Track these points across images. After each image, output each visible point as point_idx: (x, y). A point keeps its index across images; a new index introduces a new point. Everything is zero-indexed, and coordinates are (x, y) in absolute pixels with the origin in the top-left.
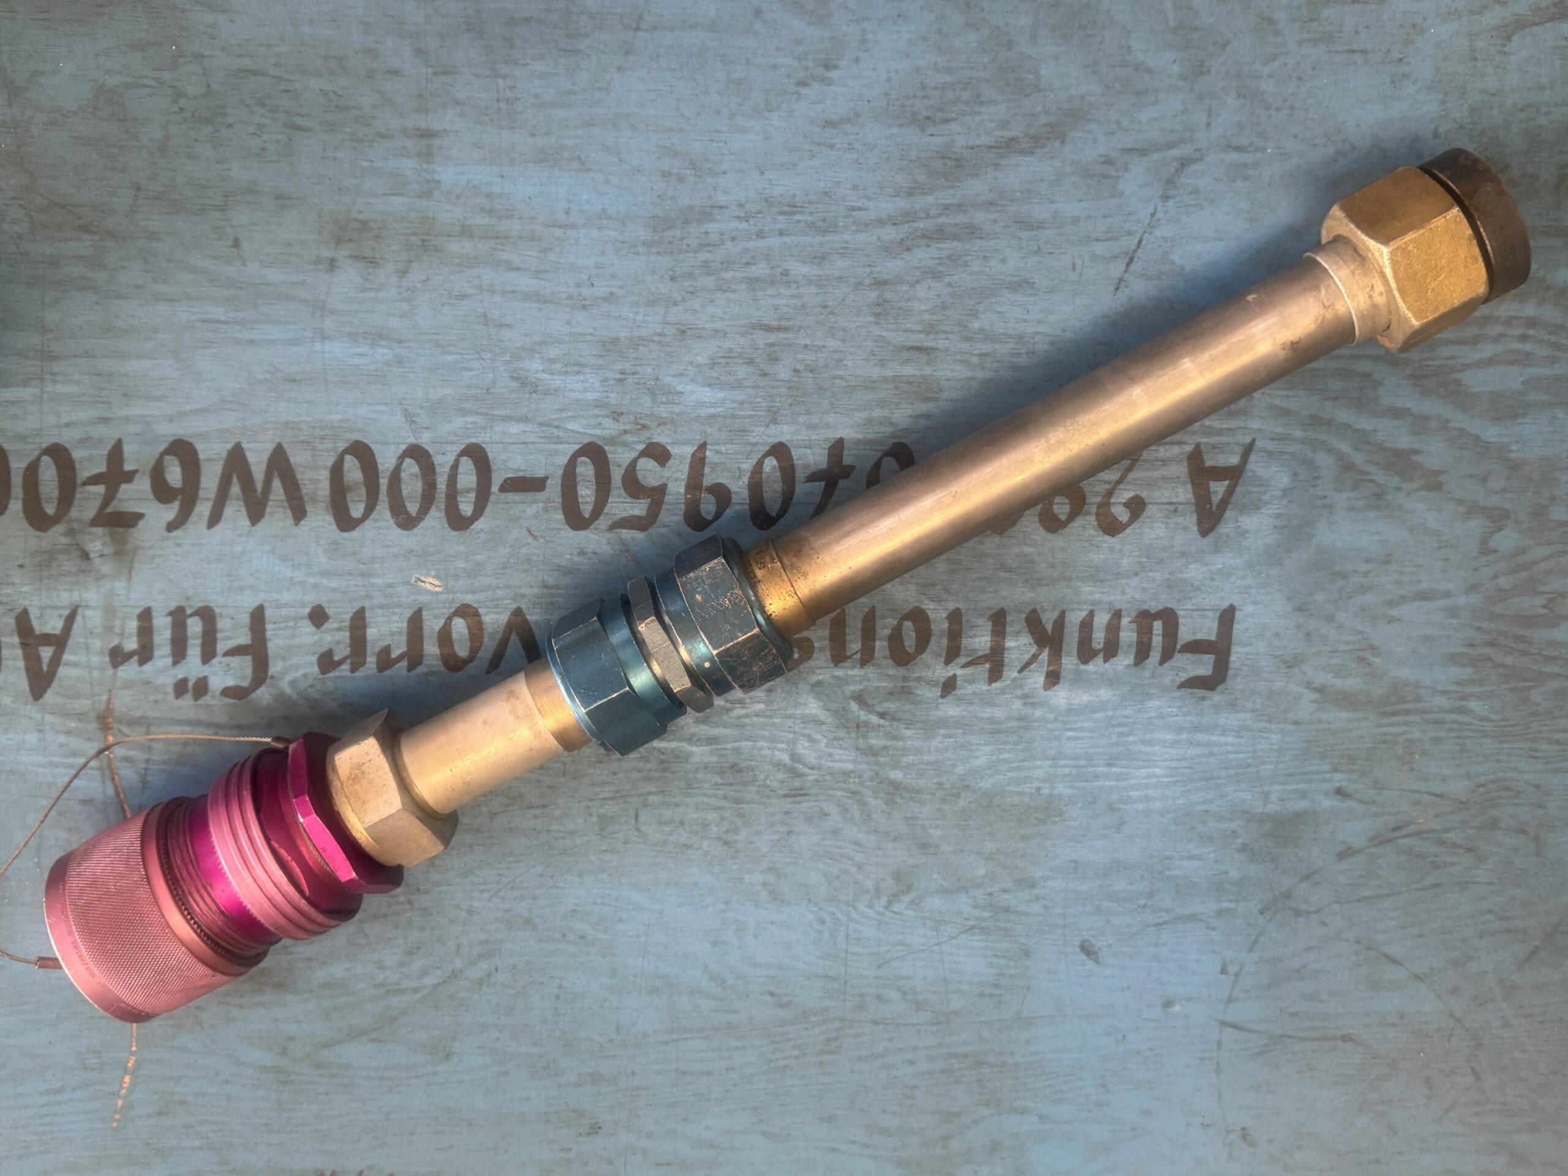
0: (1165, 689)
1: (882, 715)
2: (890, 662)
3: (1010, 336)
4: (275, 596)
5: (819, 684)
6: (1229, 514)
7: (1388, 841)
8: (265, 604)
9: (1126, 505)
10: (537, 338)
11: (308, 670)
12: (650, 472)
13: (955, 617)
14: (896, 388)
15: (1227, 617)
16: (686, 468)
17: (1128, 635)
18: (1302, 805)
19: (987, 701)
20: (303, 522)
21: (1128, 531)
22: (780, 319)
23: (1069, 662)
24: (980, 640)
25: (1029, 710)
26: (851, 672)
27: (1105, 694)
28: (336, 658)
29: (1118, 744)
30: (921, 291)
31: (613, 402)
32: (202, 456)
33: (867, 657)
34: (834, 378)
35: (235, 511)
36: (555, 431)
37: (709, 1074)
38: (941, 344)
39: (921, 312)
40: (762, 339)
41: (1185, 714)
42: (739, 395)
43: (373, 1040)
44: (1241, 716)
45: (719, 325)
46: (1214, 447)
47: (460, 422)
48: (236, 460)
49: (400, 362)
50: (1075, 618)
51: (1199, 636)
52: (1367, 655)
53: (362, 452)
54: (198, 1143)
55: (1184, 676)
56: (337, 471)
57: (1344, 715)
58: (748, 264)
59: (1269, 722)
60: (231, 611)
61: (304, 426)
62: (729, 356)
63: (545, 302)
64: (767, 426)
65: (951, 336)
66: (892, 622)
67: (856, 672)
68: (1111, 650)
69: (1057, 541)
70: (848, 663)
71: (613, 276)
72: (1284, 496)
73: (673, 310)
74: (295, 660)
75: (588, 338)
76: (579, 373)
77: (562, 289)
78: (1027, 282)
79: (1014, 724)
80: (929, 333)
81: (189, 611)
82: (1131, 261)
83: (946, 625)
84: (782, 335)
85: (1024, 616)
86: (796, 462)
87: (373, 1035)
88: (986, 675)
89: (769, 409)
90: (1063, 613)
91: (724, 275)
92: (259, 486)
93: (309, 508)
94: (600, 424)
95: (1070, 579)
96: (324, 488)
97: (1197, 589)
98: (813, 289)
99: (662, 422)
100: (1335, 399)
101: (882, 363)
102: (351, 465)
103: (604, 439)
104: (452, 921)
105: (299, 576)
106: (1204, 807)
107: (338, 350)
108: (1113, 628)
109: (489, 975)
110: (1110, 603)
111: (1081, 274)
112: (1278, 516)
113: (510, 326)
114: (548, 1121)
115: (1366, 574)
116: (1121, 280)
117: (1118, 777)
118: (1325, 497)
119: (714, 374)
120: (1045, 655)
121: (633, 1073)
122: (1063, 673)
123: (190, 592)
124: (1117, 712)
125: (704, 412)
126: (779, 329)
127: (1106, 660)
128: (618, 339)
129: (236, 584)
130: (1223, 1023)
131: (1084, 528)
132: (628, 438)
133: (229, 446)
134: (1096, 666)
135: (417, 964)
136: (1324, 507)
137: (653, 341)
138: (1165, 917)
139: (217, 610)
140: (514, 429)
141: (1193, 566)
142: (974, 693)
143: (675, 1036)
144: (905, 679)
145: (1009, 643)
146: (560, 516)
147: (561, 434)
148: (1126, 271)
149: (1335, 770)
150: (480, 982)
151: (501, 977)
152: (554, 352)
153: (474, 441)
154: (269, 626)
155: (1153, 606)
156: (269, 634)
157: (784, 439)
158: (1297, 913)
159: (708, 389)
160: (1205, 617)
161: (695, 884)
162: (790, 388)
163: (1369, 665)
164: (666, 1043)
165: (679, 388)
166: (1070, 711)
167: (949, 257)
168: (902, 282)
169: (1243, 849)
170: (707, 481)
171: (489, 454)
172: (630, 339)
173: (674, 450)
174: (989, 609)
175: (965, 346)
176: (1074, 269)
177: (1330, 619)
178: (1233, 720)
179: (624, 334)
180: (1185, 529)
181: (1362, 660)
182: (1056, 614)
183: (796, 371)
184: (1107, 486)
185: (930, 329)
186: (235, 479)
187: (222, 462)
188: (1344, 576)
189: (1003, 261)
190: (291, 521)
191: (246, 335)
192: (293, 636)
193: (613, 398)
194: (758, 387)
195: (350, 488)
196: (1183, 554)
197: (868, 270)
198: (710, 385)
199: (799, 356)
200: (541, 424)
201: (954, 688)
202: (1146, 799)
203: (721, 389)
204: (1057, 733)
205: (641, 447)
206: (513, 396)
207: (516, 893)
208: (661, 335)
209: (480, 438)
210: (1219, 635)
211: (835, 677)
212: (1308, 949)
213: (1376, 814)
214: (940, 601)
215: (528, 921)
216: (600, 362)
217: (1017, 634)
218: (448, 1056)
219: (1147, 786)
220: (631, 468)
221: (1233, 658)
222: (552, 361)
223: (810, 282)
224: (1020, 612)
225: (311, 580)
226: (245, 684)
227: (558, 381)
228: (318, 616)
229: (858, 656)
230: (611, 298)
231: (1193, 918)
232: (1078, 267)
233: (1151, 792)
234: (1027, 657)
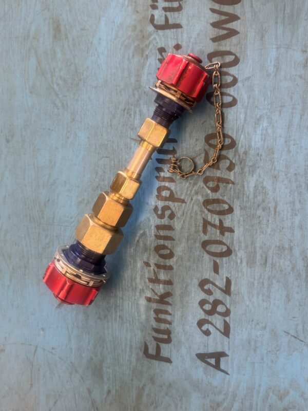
0: (144, 337)
1: (138, 241)
2: (156, 245)
3: (269, 293)
4: (185, 32)
5: (149, 220)
6: (204, 364)
7: (93, 405)
8: (182, 29)
9: (208, 329)
10: (275, 125)
11: (159, 44)
12: (225, 164)
13: (171, 268)
14: (252, 252)
15: (168, 360)
16: (226, 177)
17: (163, 326)
18: (105, 379)
19: (142, 277)
20: (211, 41)
21: (199, 329)
22: (279, 212)
23: (154, 306)
24: (162, 276)
25: (138, 291)
26: (153, 231)
27: (143, 317)
28: (163, 53)
29: (127, 320)
30: (287, 263)
31: (250, 152)
32: (235, 6)
33: (158, 237)
34: (256, 230)
35: (216, 18)
36: (240, 131)
37: (24, 179)
38: (267, 269)
39: (280, 262)
40: (272, 205)
41: (136, 343)
42: (251, 196)
43: (37, 68)
44: (135, 362)
45: (278, 190)
46: (227, 361)
47: (245, 97)
48: (234, 18)
49: (268, 75)
50: (169, 309)
51: (162, 351)
52: (154, 405)
53: (236, 62)
54: (6, 10)
55: (148, 344)
56: (229, 53)
57: (134, 395)
58: (300, 201)
59: (133, 371)
60: (180, 17)
61: (245, 41)
62: (266, 194)
63: (288, 128)
64: (240, 206)
65: (270, 272)
66: (170, 246)
67: (153, 233)
68: (158, 320)
69: (196, 305)
70: (156, 231)
71: (297, 153)
72: (209, 382)
73: (284, 174)
74: (163, 39)
75: (274, 143)
76: (262, 139)
77: (293, 134)
78: (289, 301)
79: (134, 286)
80: (272, 265)
81: (181, 2)
82: (295, 338)
83: (168, 264)
84: (273, 213)
85: (170, 291)
86: (226, 216)
87: (39, 68)
88: (151, 277)
89: (246, 207)
90: (171, 305)
91: (296, 193)
92: (224, 26)
93: (216, 43)
94: (242, 147)
95: (182, 308)
96: (223, 48)
97: (178, 351)
98: (290, 224)
99: (242, 169)
100: (242, 403)
101: (261, 248)
102: (232, 58)
103: (237, 148)
104: (74, 94)
105: (192, 40)
106: (105, 347)
107: (273, 53)
108: (165, 321)
109: (57, 106)
110: (174, 321)
111: (291, 320)
112: (202, 380)
113: (280, 115)
114: (10, 126)
115: (181, 407)
116: (288, 333)
117: (116, 319)
118: (208, 396)
119: (259, 188)
120: (157, 297)
121: (25, 154)
122: (150, 303)
123: (187, 3)
124: (137, 321)
125: (245, 184)
126: (275, 212)
127: (154, 318)
128: (274, 154)
129: (190, 18)
130: (37, 347)
131: (200, 314)
132: (237, 157)
133: (239, 15)
134: (153, 315)
135: (61, 83)
136: (205, 396)
137: (272, 166)
138: (70, 331)
139: (181, 12)
140: (242, 116)
141: (186, 350)
142: (145, 273)
143: (36, 168)
144: (150, 249)
145: (161, 286)
146: (210, 132)
147: (239, 133)
148: (291, 335)
149: (116, 391)
150: (55, 104)
151: (56, 110)
152: (270, 131)
153: (238, 102)
154: (175, 30)
155: (172, 336)
156: (172, 30)
157: (235, 212)
158: (71, 374)
159: (254, 185)
160: (168, 353)
161: (84, 176)
162: (253, 215)
163: (151, 405)
164: (34, 165)
165: (254, 175)
166: (138, 304)
167: (300, 274)
168: (291, 256)
169: (92, 359)
170: (221, 184)
171: (233, 107)
172: (274, 159)
173: (232, 173)
174: (173, 280)
175: (266, 277)
176: (293, 317)
177: (166, 394)
178: (134, 359)
179: (276, 156)
180: (199, 349)
181: (153, 403)
182: (171, 303)
183: (259, 217)
184: (214, 324)
185: (273, 265)
186: (227, 17)
187: (233, 13)
188: (181, 400)
189: (297, 293)
190: (212, 37)
191: (279, 21)
192: (171, 39)
193: (252, 152)
194: (254, 203)
195: (223, 57)
196: (190, 348)
197: (296, 244)
198: (255, 186)
199: (265, 218)
200: (243, 126)
201: (147, 266)
202: (108, 328)
203: (254, 190)
204: (130, 300)
205: (234, 161)
206: (254, 116)
207: (83, 116)
208: (275, 169)
209: (239, 104)
210: (162, 357)
211: (151, 225)
212: (59, 376)
213: (102, 402)
214: (176, 263)
215: (74, 120)
216: (265, 147)
217: (164, 289)
218: (31, 93)
219: (112, 328)
220: (226, 158)
221: (154, 361)
222: (266, 130)
223: (292, 224)
224: (172, 290)
225: (191, 44)
226: (155, 22)
227: (259, 132)
228: (178, 47)
229: (158, 234)
230: (289, 152)
231: (70, 340)
232: (294, 319)
233: (110, 330)
234: (156, 291)
